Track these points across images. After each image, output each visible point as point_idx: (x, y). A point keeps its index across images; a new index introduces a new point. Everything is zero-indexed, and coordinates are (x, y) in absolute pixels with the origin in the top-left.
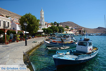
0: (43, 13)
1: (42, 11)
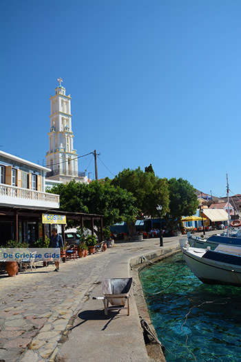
1: (62, 96)
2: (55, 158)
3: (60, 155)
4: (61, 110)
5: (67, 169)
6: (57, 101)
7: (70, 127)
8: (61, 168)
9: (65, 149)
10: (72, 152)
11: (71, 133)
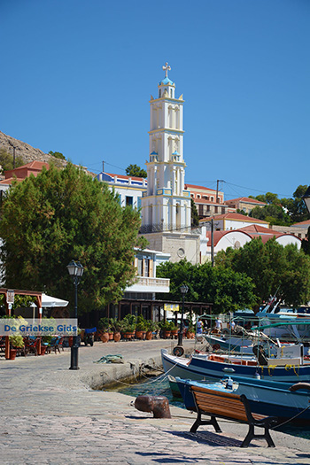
0: (173, 119)
1: (170, 100)
2: (156, 205)
3: (165, 201)
4: (167, 127)
5: (174, 222)
6: (162, 108)
7: (181, 154)
8: (166, 222)
9: (172, 191)
10: (182, 195)
11: (182, 165)
